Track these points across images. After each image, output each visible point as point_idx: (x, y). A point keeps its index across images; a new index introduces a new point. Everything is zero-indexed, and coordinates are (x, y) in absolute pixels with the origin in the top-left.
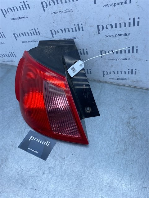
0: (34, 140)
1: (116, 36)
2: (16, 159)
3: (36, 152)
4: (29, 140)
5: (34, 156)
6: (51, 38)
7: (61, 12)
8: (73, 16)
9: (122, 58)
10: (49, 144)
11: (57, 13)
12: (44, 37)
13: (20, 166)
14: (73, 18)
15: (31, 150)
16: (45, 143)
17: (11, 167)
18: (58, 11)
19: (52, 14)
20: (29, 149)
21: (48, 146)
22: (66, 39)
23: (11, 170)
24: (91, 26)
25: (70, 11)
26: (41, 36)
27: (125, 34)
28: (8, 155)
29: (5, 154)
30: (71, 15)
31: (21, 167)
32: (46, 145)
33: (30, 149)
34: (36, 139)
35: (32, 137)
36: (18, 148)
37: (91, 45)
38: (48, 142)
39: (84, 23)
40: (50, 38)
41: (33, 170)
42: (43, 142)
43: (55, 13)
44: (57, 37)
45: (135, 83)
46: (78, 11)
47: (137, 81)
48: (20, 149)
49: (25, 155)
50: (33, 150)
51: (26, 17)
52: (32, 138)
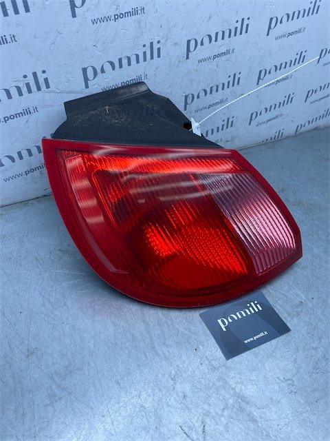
0: (230, 321)
1: (215, 57)
2: (254, 378)
3: (262, 334)
4: (224, 330)
5: (268, 343)
6: (81, 92)
7: (117, 17)
8: (143, 24)
9: (217, 101)
10: (258, 305)
11: (108, 19)
12: (61, 92)
13: (278, 381)
14: (144, 30)
15: (252, 339)
16: (251, 308)
17: (271, 399)
18: (112, 13)
19: (94, 22)
20: (246, 342)
21: (261, 309)
22: (120, 85)
23: (279, 402)
24: (176, 44)
25: (139, 12)
26: (50, 92)
27: (228, 52)
28: (233, 389)
29: (228, 396)
30: (139, 23)
31: (282, 378)
32: (257, 310)
33: (249, 340)
34: (232, 318)
35: (219, 321)
36: (230, 360)
37: (170, 86)
38: (252, 303)
39: (163, 38)
40: (77, 92)
41: (299, 361)
42: (247, 311)
43: (102, 20)
44: (98, 85)
45: (229, 143)
46: (157, 10)
47: (233, 139)
48: (236, 359)
49: (257, 357)
50: (255, 338)
51: (9, 40)
52: (224, 323)
